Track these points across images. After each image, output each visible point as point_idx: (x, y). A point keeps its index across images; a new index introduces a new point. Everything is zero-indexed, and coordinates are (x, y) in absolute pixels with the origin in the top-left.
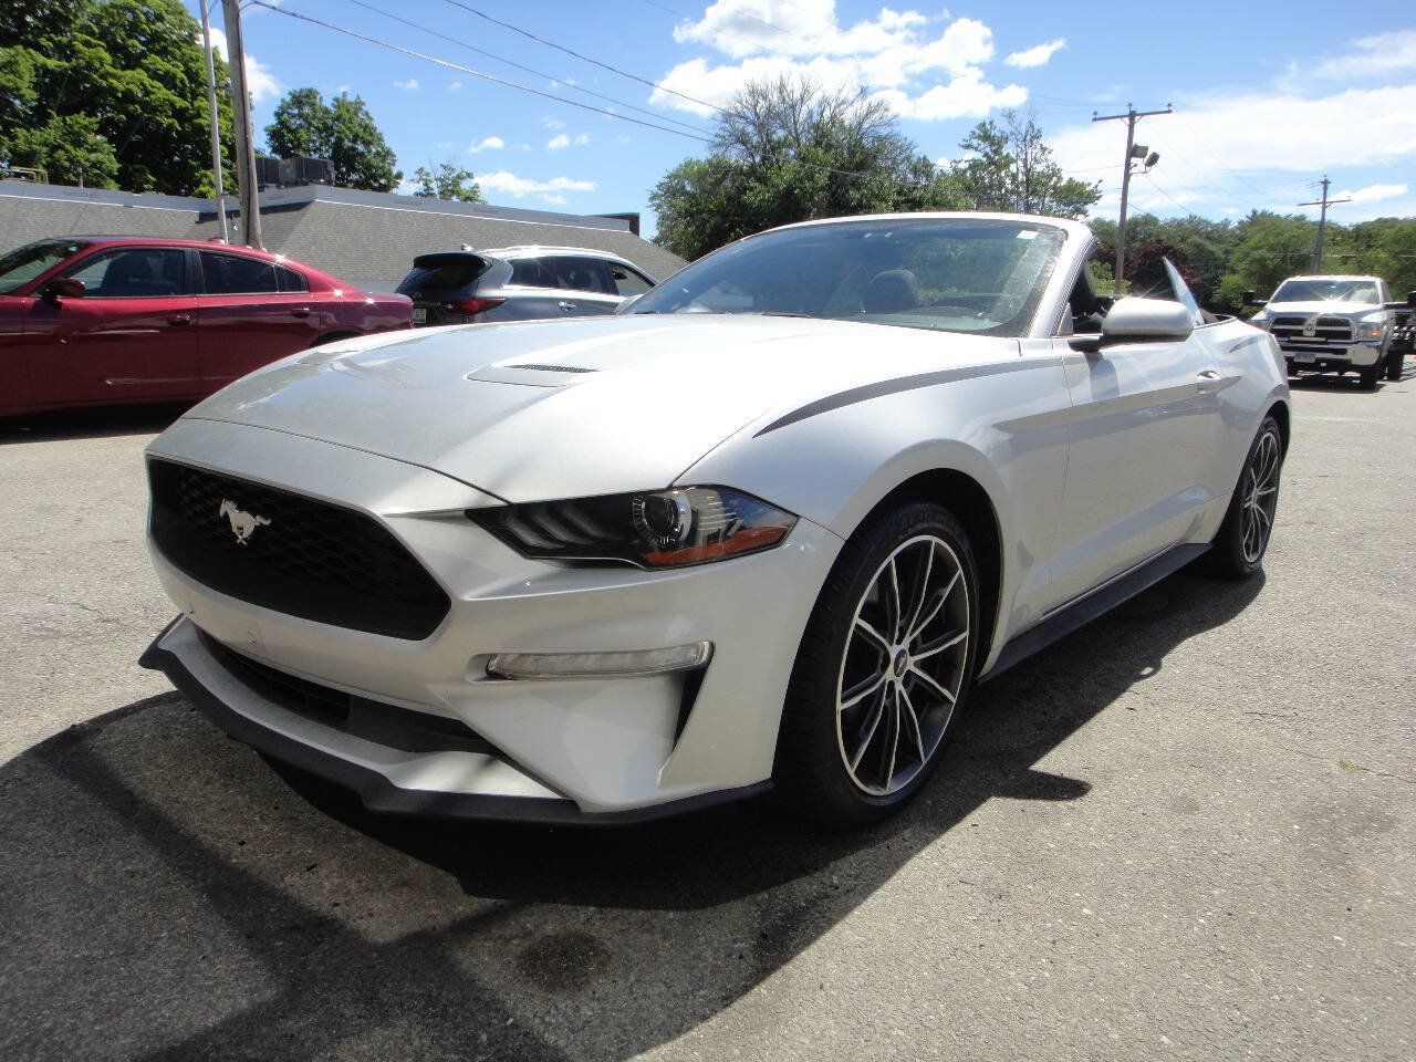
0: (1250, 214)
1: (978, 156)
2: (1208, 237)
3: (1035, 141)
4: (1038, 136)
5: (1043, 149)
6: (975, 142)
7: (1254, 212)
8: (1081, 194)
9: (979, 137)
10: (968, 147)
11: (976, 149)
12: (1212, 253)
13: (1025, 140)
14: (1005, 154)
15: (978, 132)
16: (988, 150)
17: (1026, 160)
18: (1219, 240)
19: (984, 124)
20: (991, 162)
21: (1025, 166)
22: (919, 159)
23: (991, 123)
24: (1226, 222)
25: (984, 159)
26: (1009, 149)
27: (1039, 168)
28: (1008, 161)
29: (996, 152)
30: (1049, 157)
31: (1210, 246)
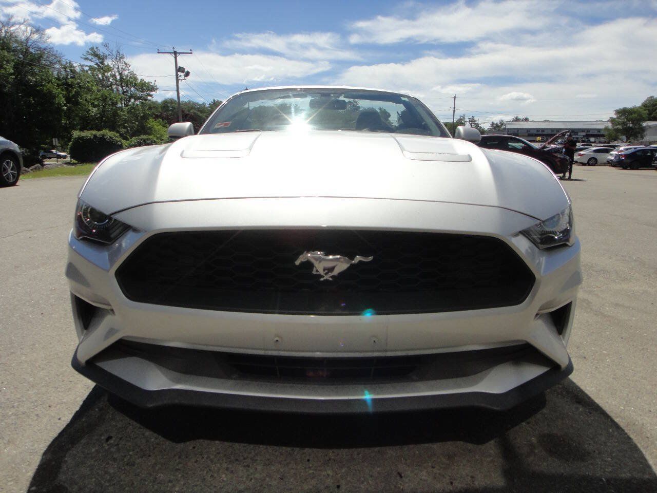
0: (213, 101)
1: (93, 64)
2: (199, 110)
3: (122, 60)
4: (123, 58)
5: (126, 64)
6: (90, 57)
7: (214, 100)
8: (148, 87)
9: (92, 55)
10: (86, 59)
11: (91, 60)
12: (201, 117)
13: (116, 59)
14: (106, 64)
15: (90, 51)
16: (97, 61)
17: (118, 68)
18: (202, 112)
19: (93, 48)
20: (100, 69)
21: (119, 72)
22: (67, 63)
23: (97, 48)
24: (204, 104)
25: (96, 66)
26: (109, 62)
27: (126, 73)
28: (109, 69)
29: (102, 63)
30: (130, 68)
31: (199, 113)
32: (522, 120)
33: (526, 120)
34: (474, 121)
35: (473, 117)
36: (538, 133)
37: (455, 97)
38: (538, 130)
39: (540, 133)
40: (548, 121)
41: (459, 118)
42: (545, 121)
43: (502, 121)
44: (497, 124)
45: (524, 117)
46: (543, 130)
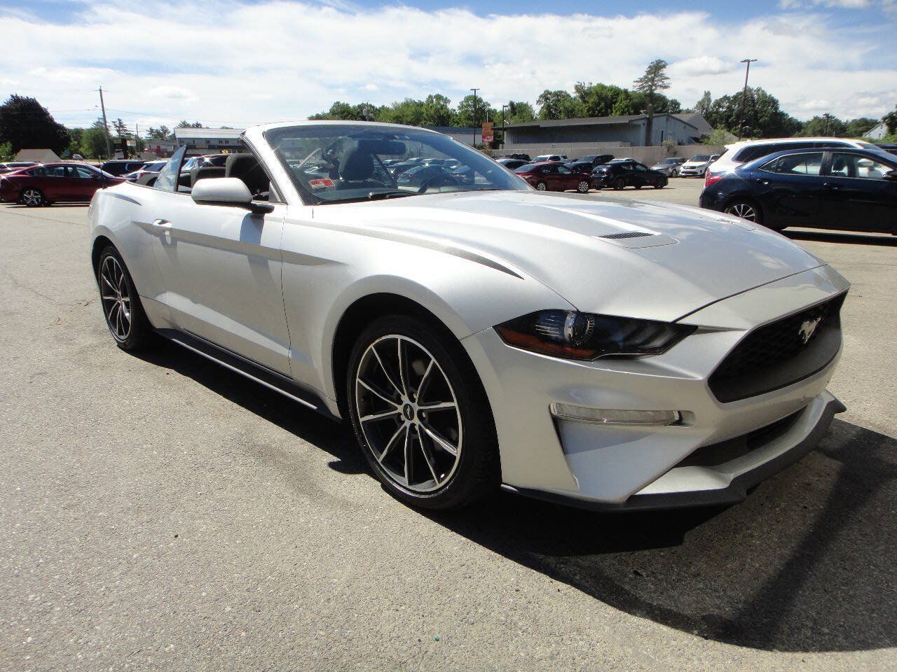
32: (193, 127)
33: (198, 126)
34: (123, 127)
35: (119, 120)
36: (221, 145)
37: (101, 90)
38: (220, 140)
39: (224, 144)
40: (227, 128)
41: (97, 120)
42: (223, 128)
43: (164, 127)
44: (157, 131)
45: (195, 123)
46: (227, 141)
